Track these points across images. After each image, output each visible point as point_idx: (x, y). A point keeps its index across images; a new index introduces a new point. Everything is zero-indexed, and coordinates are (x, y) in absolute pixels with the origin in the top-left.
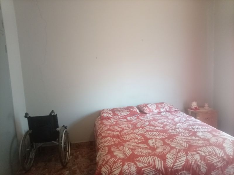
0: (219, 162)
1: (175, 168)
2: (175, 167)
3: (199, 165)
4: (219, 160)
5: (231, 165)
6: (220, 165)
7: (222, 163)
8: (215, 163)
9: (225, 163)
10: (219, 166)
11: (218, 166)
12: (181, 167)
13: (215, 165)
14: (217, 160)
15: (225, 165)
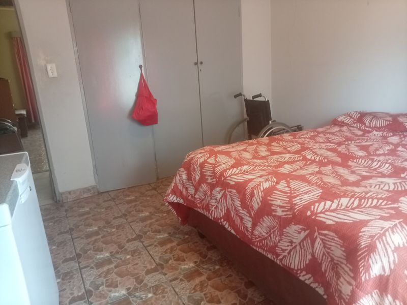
0: (281, 207)
1: (228, 180)
2: (229, 178)
3: (254, 193)
4: (284, 205)
5: (298, 226)
6: (279, 212)
7: (285, 213)
8: (275, 205)
9: (290, 215)
10: (277, 214)
11: (276, 212)
12: (234, 183)
13: (272, 208)
14: (281, 204)
15: (287, 218)
